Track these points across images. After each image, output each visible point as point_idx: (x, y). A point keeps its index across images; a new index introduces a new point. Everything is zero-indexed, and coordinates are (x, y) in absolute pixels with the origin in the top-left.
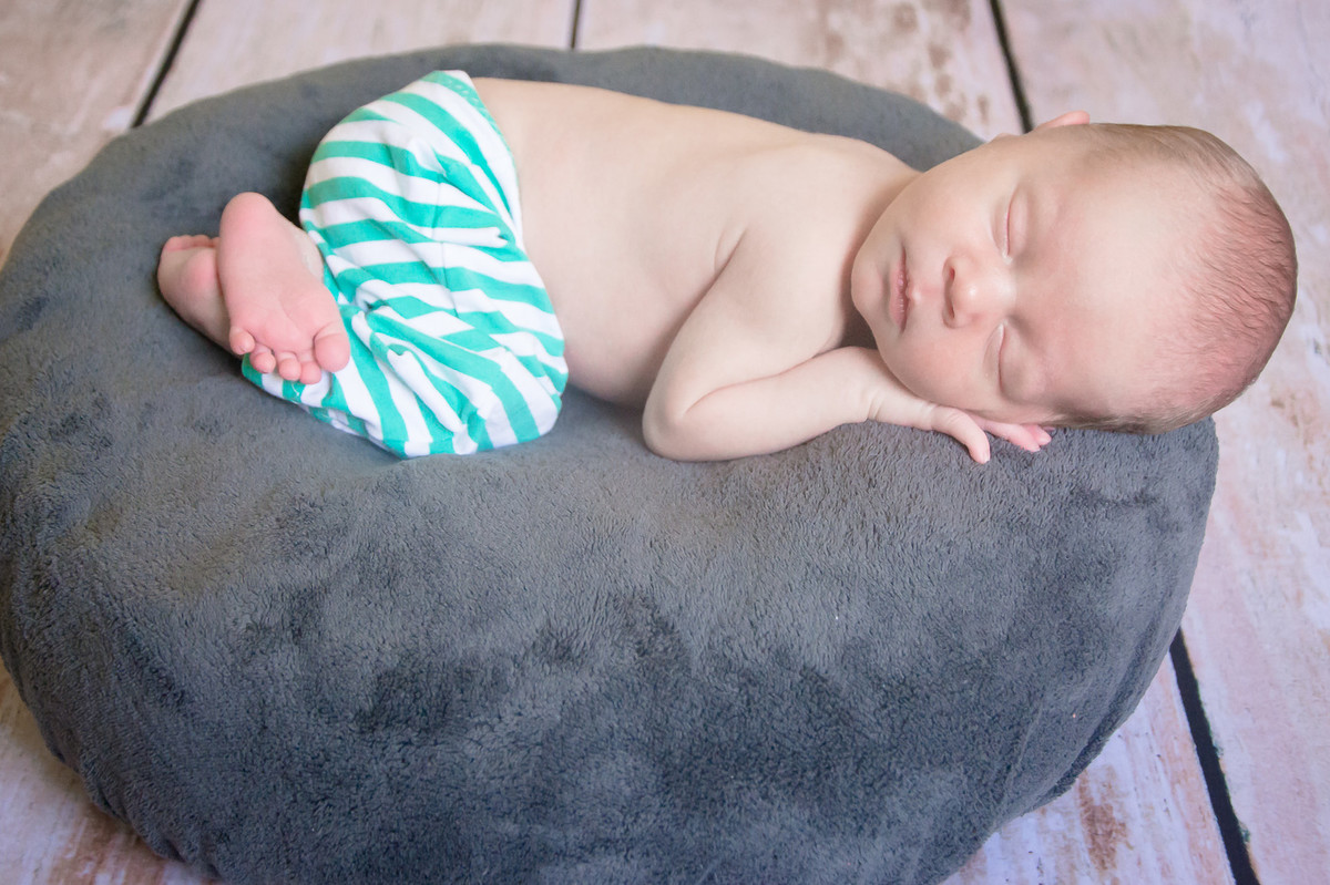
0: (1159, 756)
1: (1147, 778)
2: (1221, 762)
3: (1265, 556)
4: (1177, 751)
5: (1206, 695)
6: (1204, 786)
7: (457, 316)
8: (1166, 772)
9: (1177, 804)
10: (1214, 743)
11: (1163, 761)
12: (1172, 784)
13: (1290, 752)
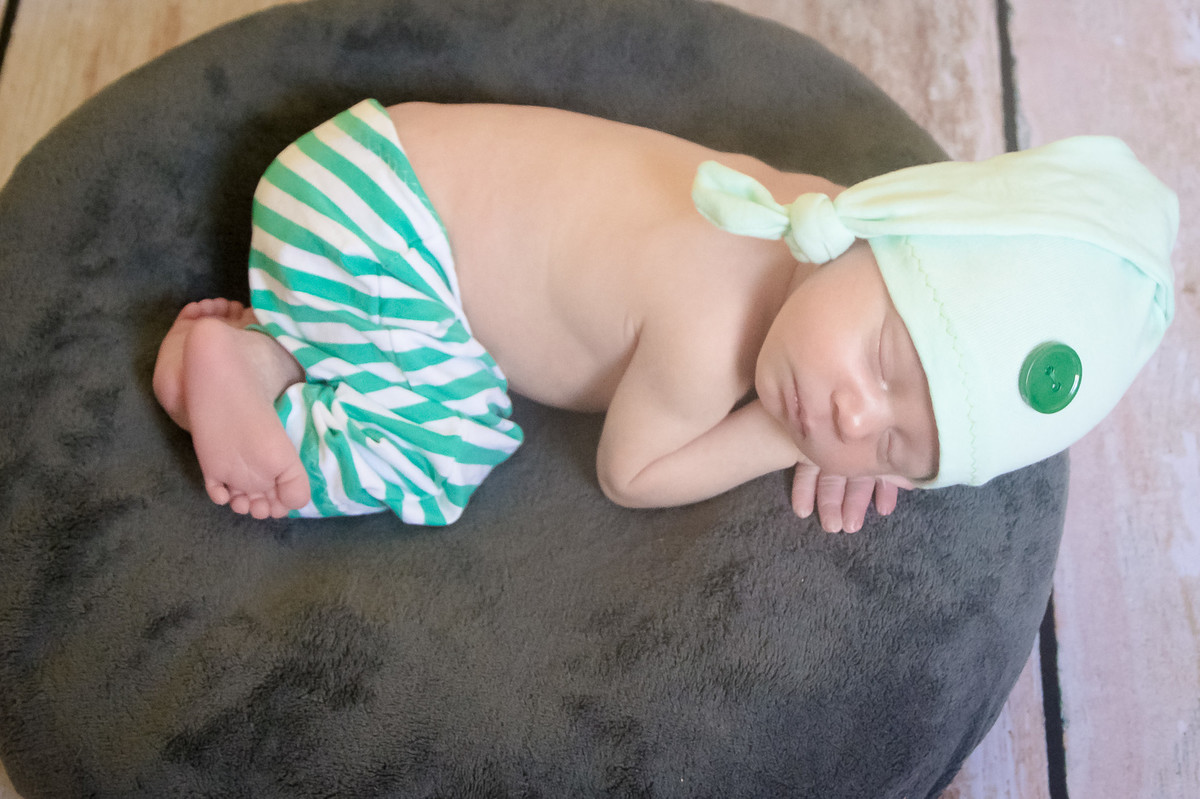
0: (1010, 732)
1: (996, 758)
2: (1065, 736)
3: (1145, 488)
4: (1027, 726)
5: (1064, 659)
6: (1046, 764)
7: (410, 389)
8: (1013, 751)
9: (1018, 784)
10: (1062, 717)
11: (1012, 737)
12: (1017, 763)
13: (1129, 722)
